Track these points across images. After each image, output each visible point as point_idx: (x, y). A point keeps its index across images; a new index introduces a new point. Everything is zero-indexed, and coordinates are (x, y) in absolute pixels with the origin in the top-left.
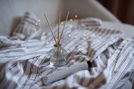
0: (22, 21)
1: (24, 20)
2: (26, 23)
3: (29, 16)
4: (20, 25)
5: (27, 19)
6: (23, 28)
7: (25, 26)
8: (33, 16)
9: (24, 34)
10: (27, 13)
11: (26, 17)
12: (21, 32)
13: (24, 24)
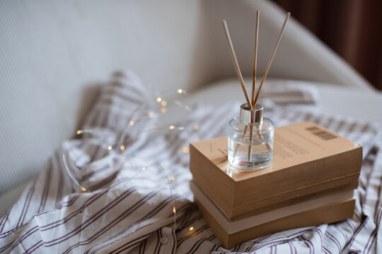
0: (105, 97)
1: (112, 93)
2: (116, 100)
3: (123, 81)
4: (100, 106)
5: (117, 89)
6: (107, 113)
7: (115, 109)
8: (134, 81)
9: (113, 129)
10: (119, 74)
11: (117, 84)
12: (104, 125)
13: (109, 102)
